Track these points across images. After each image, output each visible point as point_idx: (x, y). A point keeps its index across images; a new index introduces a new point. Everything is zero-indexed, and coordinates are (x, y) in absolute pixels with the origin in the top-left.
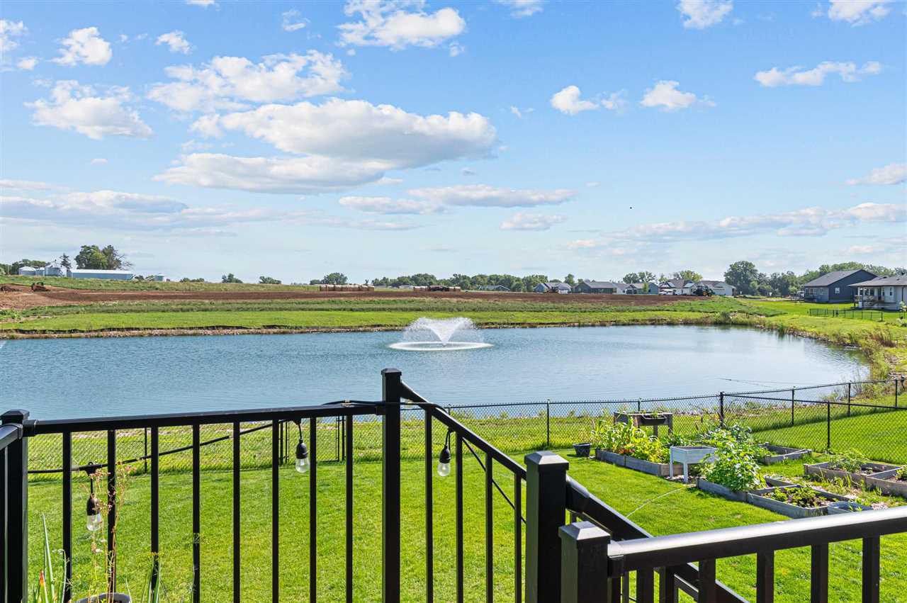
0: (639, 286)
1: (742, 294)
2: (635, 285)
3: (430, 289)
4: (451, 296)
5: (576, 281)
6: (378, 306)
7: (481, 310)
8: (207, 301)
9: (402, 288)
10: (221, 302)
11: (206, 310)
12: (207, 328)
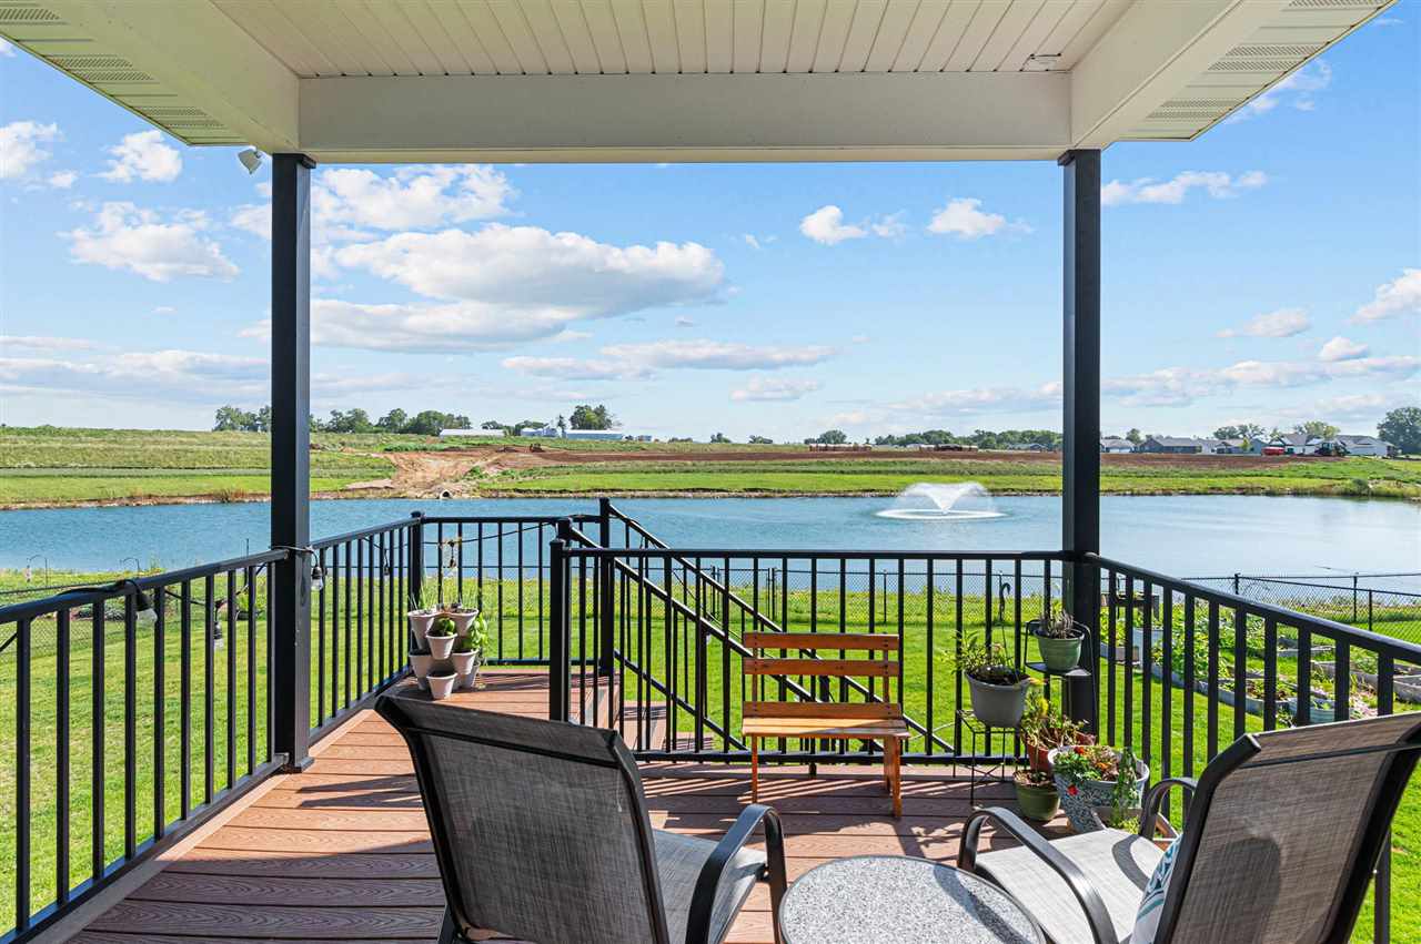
0: (1234, 443)
1: (1403, 453)
2: (1230, 442)
3: (938, 449)
4: (963, 457)
5: (1143, 437)
6: (873, 468)
7: (999, 473)
8: (689, 463)
9: (911, 447)
10: (703, 463)
11: (687, 472)
12: (687, 490)
